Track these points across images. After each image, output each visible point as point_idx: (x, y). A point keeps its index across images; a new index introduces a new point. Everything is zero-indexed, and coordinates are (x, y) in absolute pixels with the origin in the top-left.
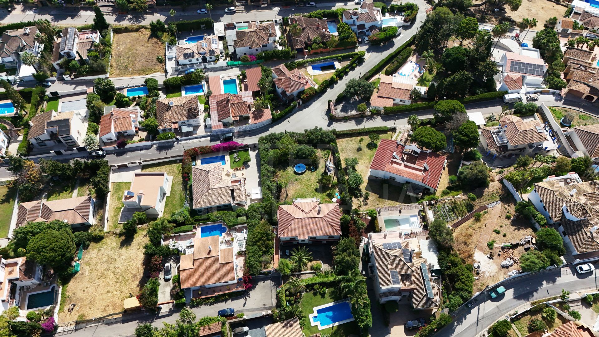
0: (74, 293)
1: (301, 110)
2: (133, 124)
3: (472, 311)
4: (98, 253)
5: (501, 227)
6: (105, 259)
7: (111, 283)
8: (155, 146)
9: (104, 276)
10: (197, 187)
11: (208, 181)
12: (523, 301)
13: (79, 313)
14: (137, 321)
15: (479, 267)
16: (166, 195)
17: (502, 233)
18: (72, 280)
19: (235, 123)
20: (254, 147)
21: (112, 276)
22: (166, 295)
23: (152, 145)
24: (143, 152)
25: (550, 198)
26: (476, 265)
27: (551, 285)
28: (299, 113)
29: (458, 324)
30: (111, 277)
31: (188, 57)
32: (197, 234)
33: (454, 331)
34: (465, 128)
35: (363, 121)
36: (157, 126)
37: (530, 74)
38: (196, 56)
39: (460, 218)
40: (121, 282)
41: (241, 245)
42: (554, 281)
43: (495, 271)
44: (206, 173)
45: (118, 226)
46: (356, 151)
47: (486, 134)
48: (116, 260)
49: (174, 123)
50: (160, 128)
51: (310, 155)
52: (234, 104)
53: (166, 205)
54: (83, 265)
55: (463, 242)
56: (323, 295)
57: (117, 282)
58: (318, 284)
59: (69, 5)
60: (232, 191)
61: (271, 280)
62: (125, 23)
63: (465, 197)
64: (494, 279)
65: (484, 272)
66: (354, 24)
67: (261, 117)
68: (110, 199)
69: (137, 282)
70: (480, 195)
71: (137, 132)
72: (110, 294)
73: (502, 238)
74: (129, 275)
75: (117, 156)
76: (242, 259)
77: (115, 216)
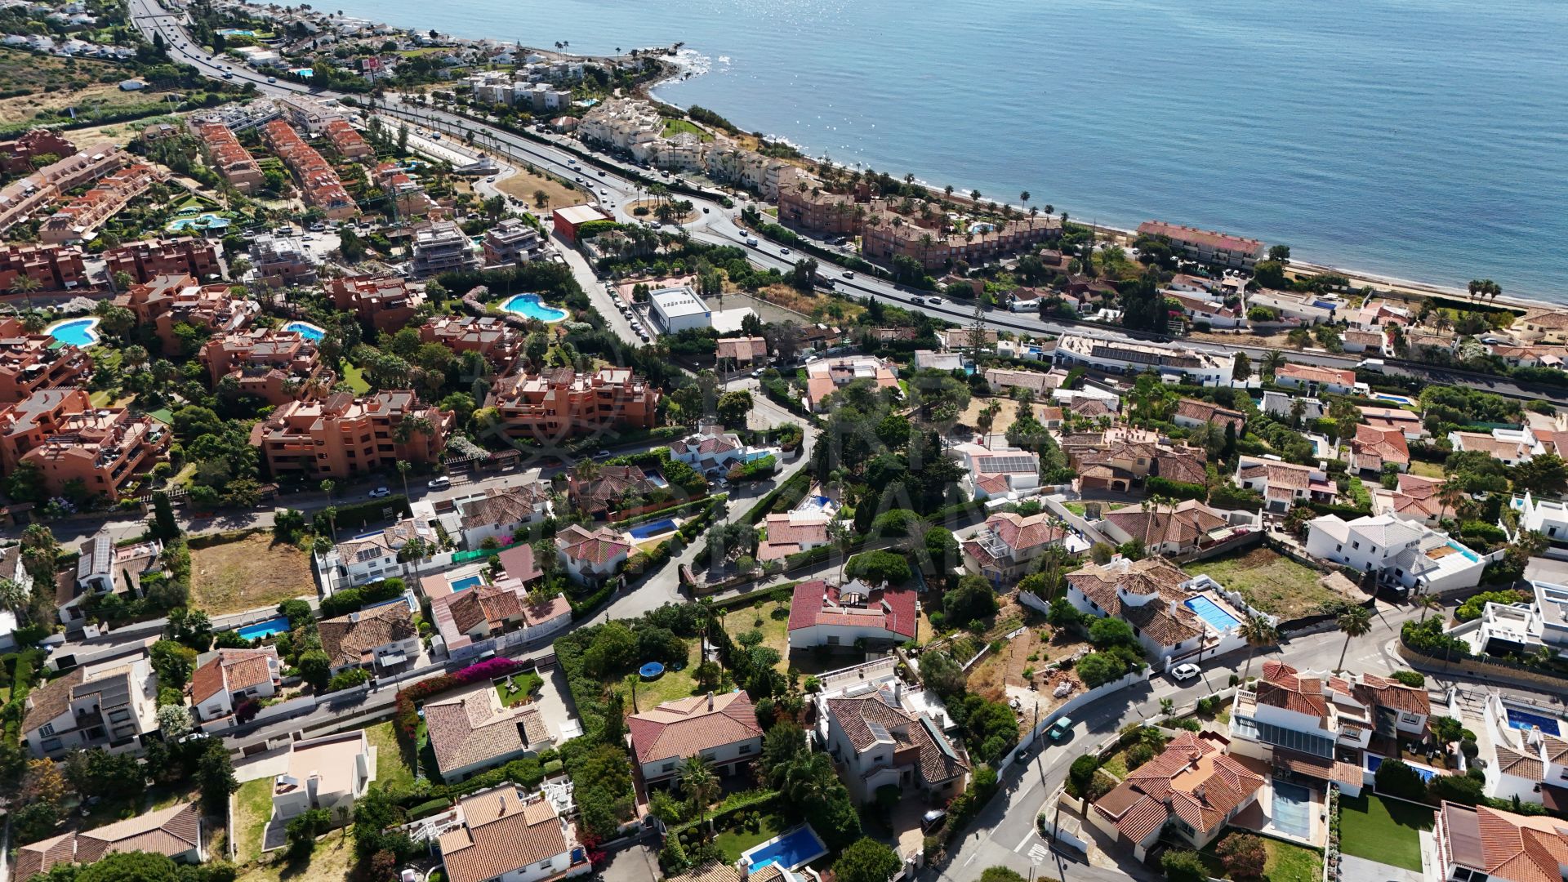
1: (628, 593)
2: (268, 675)
3: (1029, 767)
5: (1038, 652)
8: (323, 705)
11: (465, 719)
12: (1105, 734)
15: (1019, 705)
16: (369, 780)
17: (1041, 658)
19: (496, 633)
20: (545, 665)
23: (317, 705)
24: (296, 720)
25: (1094, 587)
26: (1013, 704)
27: (1142, 704)
28: (623, 600)
29: (1012, 791)
31: (367, 557)
33: (1008, 802)
35: (752, 586)
36: (328, 663)
37: (1015, 471)
38: (386, 553)
41: (563, 803)
42: (1145, 699)
43: (1047, 704)
44: (459, 707)
45: (263, 856)
46: (753, 626)
47: (970, 548)
49: (364, 653)
50: (334, 667)
51: (667, 648)
52: (488, 599)
55: (982, 685)
56: (755, 829)
58: (741, 809)
59: (82, 516)
60: (520, 726)
61: (640, 843)
62: (211, 531)
63: (966, 635)
65: (1029, 710)
66: (694, 461)
67: (548, 612)
70: (990, 626)
71: (277, 689)
73: (1043, 662)
75: (236, 737)
77: (251, 841)
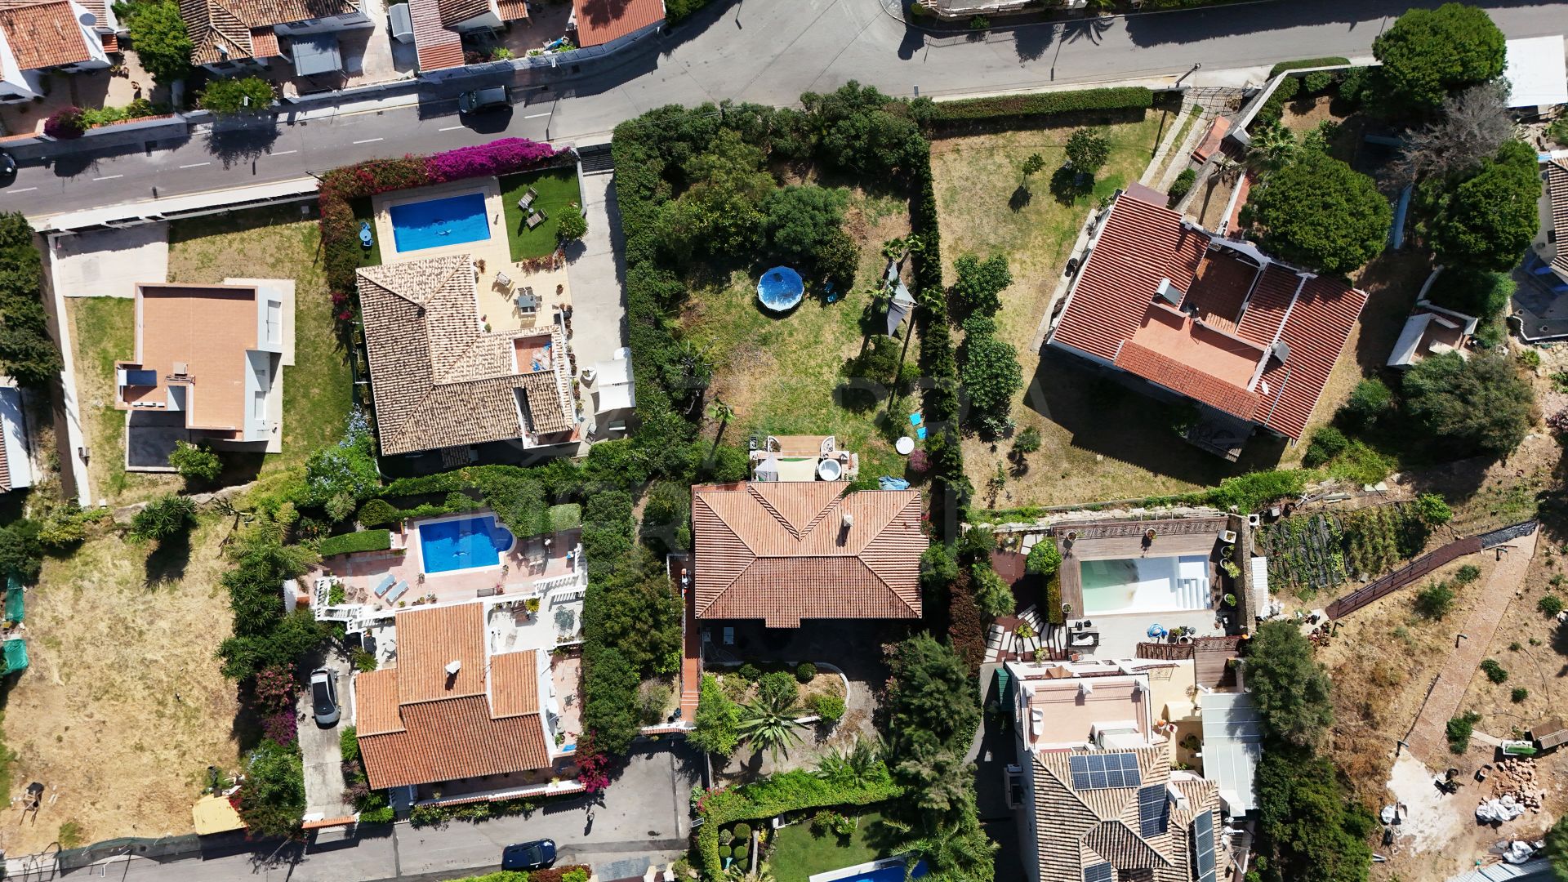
0: (30, 747)
2: (88, 33)
4: (77, 600)
5: (1514, 648)
6: (103, 627)
7: (142, 717)
8: (203, 130)
9: (114, 691)
10: (384, 368)
11: (425, 352)
13: (60, 814)
14: (249, 855)
15: (1397, 821)
16: (282, 362)
17: (1511, 684)
18: (13, 698)
19: (514, 33)
21: (139, 692)
22: (329, 776)
23: (190, 126)
24: (158, 156)
26: (1389, 814)
30: (138, 696)
32: (408, 555)
34: (1488, 195)
35: (1049, 41)
36: (188, 53)
39: (1365, 577)
40: (174, 716)
41: (564, 620)
43: (1450, 835)
44: (414, 311)
45: (128, 479)
46: (1005, 209)
48: (141, 633)
49: (257, 32)
51: (821, 242)
53: (288, 404)
54: (37, 646)
55: (1359, 706)
56: (844, 840)
57: (161, 715)
58: (830, 808)
60: (522, 394)
61: (671, 750)
63: (1403, 492)
64: (1440, 861)
65: (1410, 839)
67: (618, 14)
68: (77, 369)
69: (229, 723)
72: (147, 758)
73: (1507, 705)
74: (195, 692)
75: (58, 172)
76: (571, 667)
77: (108, 439)
